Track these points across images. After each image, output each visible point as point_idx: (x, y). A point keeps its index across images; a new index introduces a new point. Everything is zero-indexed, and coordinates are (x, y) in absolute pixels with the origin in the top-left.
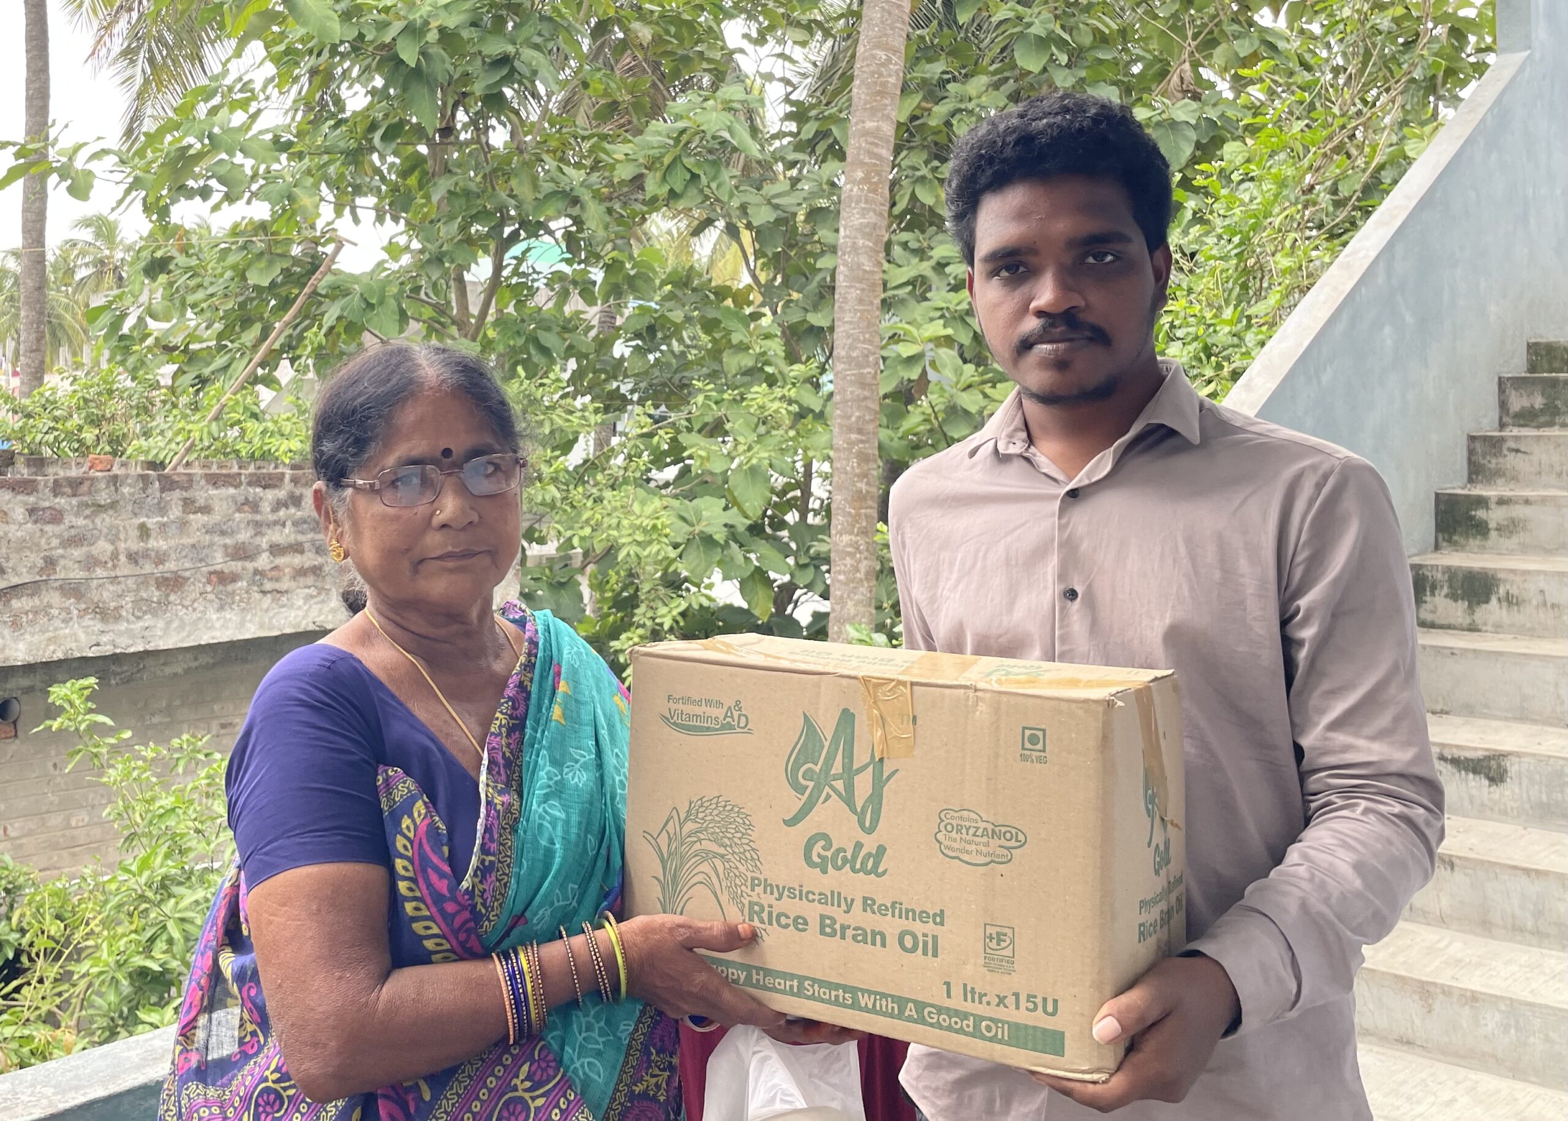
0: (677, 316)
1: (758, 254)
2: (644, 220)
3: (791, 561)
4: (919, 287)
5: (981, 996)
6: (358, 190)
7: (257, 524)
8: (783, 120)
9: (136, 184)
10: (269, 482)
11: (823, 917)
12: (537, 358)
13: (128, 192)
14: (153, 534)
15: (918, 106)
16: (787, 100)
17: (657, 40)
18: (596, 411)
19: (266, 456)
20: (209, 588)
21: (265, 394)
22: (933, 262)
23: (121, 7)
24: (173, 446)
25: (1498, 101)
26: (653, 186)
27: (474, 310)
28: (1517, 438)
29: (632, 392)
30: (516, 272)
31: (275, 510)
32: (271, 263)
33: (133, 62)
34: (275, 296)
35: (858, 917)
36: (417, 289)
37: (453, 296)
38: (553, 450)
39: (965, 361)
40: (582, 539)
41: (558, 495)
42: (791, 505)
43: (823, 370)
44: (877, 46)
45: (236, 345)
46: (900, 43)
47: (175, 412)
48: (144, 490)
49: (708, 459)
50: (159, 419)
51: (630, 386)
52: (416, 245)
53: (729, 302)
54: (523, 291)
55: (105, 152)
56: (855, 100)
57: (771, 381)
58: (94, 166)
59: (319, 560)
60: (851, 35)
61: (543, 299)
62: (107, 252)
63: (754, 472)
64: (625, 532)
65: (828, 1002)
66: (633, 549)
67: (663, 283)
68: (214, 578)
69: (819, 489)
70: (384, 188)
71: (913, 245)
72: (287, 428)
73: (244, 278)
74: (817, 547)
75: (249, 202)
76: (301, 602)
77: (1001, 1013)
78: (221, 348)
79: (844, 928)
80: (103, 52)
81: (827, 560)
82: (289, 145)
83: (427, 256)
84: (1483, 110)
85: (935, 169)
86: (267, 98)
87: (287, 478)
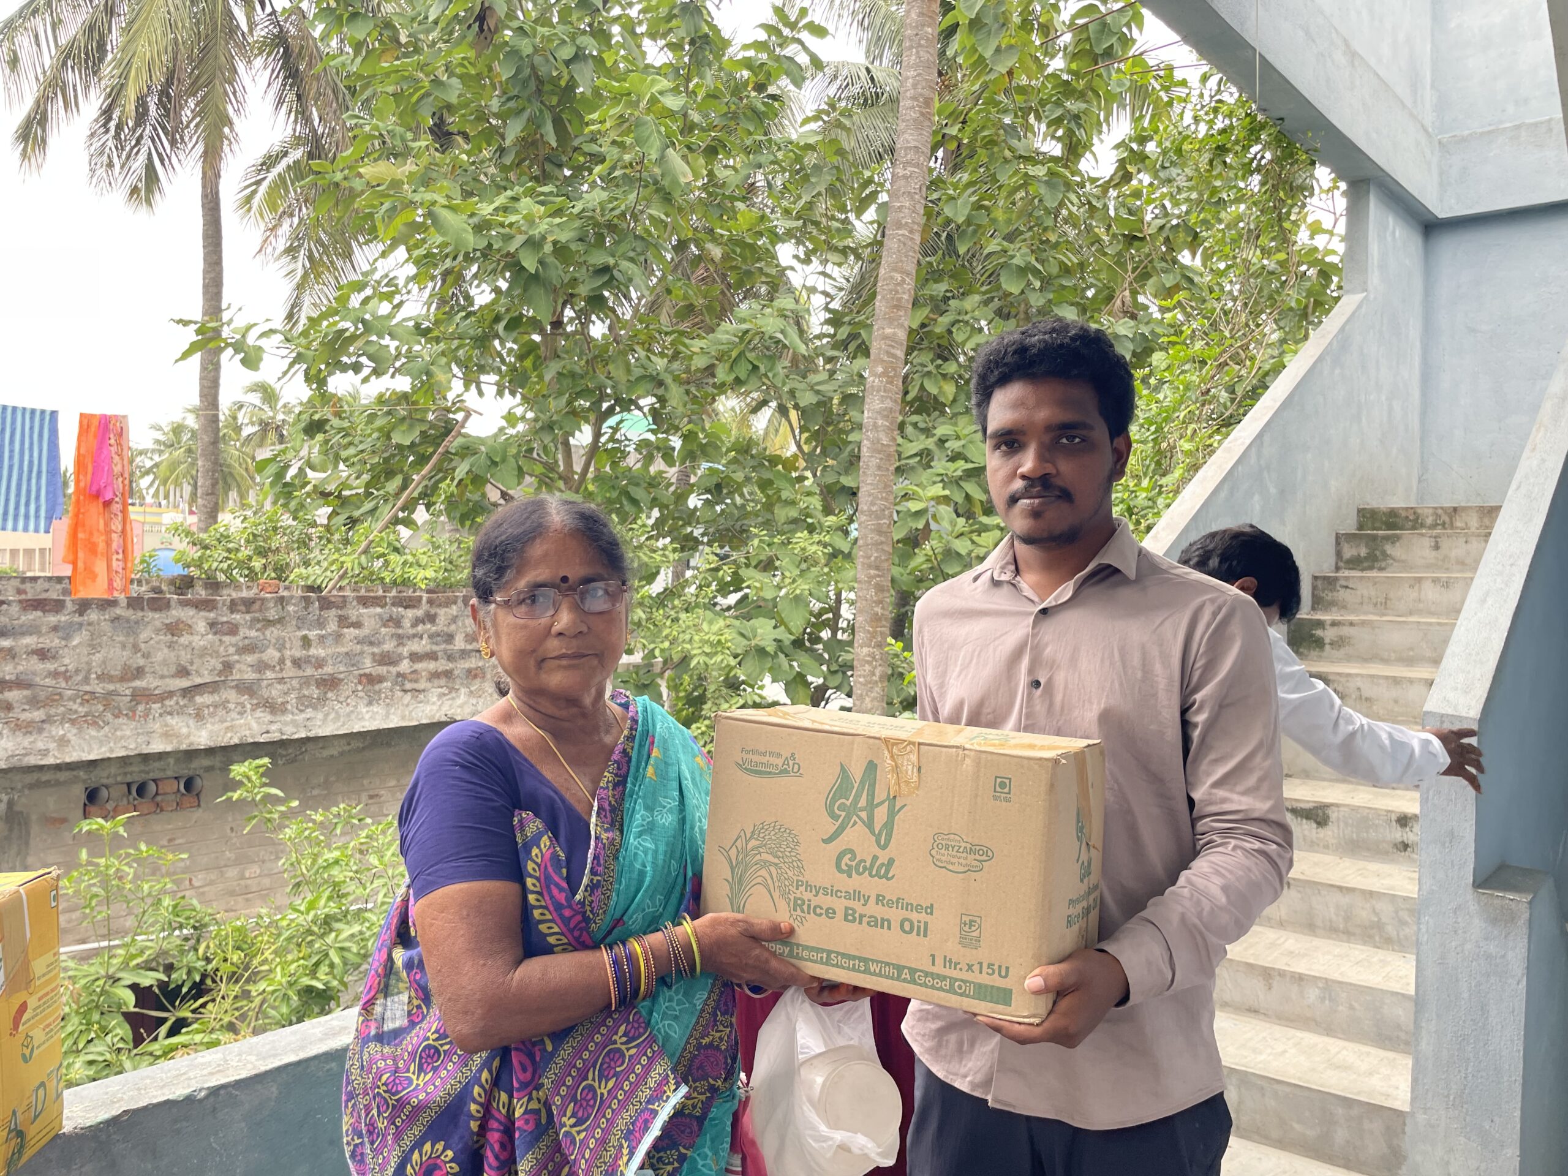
0: (739, 476)
1: (803, 429)
2: (714, 400)
3: (824, 668)
4: (925, 458)
5: (956, 964)
6: (482, 369)
7: (400, 637)
8: (822, 324)
9: (299, 358)
10: (410, 603)
11: (847, 908)
12: (628, 507)
13: (291, 365)
14: (314, 644)
15: (927, 317)
16: (827, 309)
17: (726, 257)
18: (674, 550)
19: (406, 582)
20: (360, 688)
21: (404, 532)
22: (935, 439)
23: (284, 212)
24: (328, 573)
25: (1342, 329)
26: (722, 374)
27: (578, 468)
28: (1347, 578)
29: (703, 535)
30: (612, 439)
31: (414, 625)
32: (411, 427)
33: (294, 258)
34: (413, 454)
35: (873, 909)
36: (531, 450)
37: (560, 456)
38: (640, 580)
39: (958, 515)
40: (662, 651)
41: (644, 616)
42: (825, 624)
43: (851, 520)
44: (894, 270)
45: (382, 492)
46: (912, 268)
47: (330, 546)
48: (306, 608)
49: (761, 589)
50: (317, 552)
51: (701, 531)
52: (530, 415)
53: (780, 467)
54: (617, 454)
55: (272, 331)
56: (877, 311)
57: (811, 529)
58: (263, 343)
59: (451, 665)
60: (876, 260)
61: (633, 461)
62: (271, 414)
63: (798, 600)
64: (696, 645)
65: (848, 969)
66: (702, 659)
67: (729, 450)
68: (364, 680)
69: (846, 612)
70: (504, 368)
71: (921, 425)
72: (424, 560)
73: (389, 438)
74: (844, 657)
75: (393, 376)
76: (435, 699)
77: (968, 976)
78: (368, 494)
79: (861, 916)
80: (270, 249)
81: (852, 668)
82: (428, 330)
83: (540, 424)
84: (1331, 336)
85: (939, 367)
86: (409, 292)
87: (424, 599)
